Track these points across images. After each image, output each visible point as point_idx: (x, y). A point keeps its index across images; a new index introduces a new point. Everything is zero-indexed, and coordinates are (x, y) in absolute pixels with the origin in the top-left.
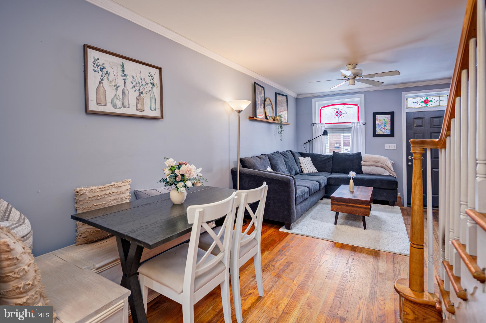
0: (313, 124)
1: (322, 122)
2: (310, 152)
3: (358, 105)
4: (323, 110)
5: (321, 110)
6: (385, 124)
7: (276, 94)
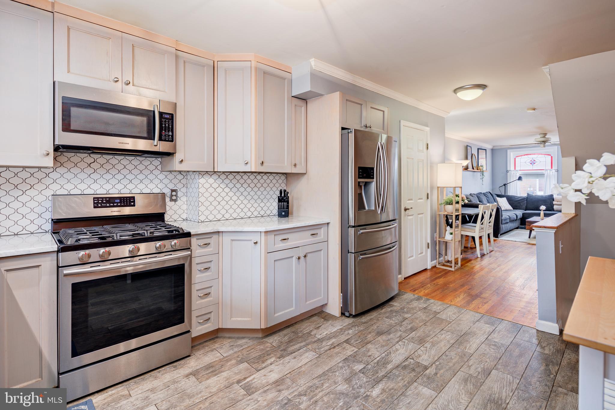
0: (508, 171)
1: (516, 169)
2: (505, 194)
3: (551, 155)
4: (518, 159)
5: (515, 159)
7: (478, 149)
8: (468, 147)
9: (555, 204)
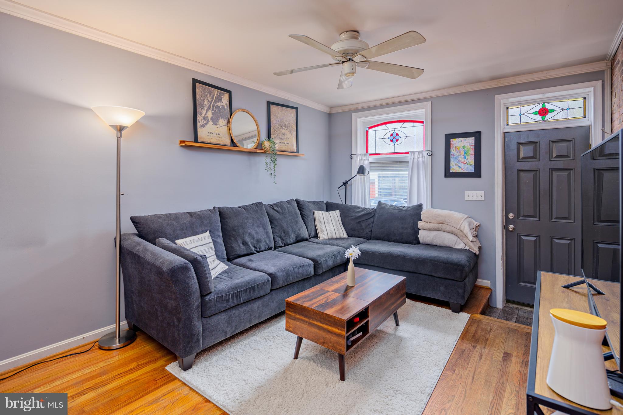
0: (352, 155)
1: (369, 152)
2: (346, 203)
3: (424, 123)
4: (371, 132)
5: (367, 132)
6: (466, 155)
7: (269, 104)
8: (197, 85)
9: (422, 228)
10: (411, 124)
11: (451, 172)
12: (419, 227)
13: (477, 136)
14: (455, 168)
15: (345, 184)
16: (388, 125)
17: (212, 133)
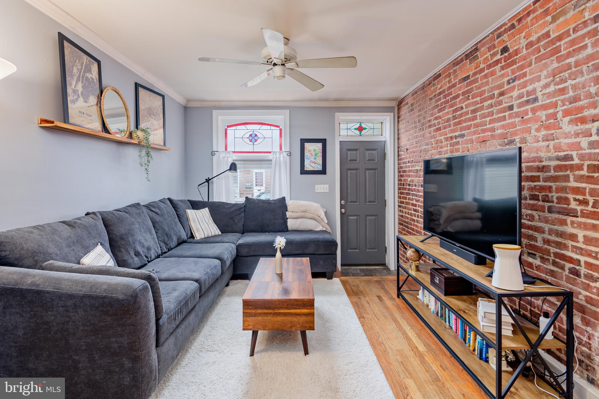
0: (213, 152)
1: (228, 150)
2: (208, 200)
3: (281, 127)
4: (230, 131)
5: (226, 130)
6: (316, 156)
7: (137, 86)
8: (65, 43)
9: (290, 217)
10: (269, 127)
11: (305, 170)
12: (287, 216)
13: (323, 142)
14: (308, 167)
15: (208, 181)
16: (247, 126)
17: (83, 113)
